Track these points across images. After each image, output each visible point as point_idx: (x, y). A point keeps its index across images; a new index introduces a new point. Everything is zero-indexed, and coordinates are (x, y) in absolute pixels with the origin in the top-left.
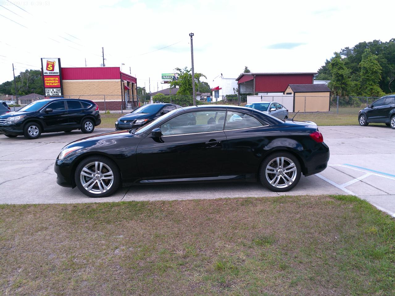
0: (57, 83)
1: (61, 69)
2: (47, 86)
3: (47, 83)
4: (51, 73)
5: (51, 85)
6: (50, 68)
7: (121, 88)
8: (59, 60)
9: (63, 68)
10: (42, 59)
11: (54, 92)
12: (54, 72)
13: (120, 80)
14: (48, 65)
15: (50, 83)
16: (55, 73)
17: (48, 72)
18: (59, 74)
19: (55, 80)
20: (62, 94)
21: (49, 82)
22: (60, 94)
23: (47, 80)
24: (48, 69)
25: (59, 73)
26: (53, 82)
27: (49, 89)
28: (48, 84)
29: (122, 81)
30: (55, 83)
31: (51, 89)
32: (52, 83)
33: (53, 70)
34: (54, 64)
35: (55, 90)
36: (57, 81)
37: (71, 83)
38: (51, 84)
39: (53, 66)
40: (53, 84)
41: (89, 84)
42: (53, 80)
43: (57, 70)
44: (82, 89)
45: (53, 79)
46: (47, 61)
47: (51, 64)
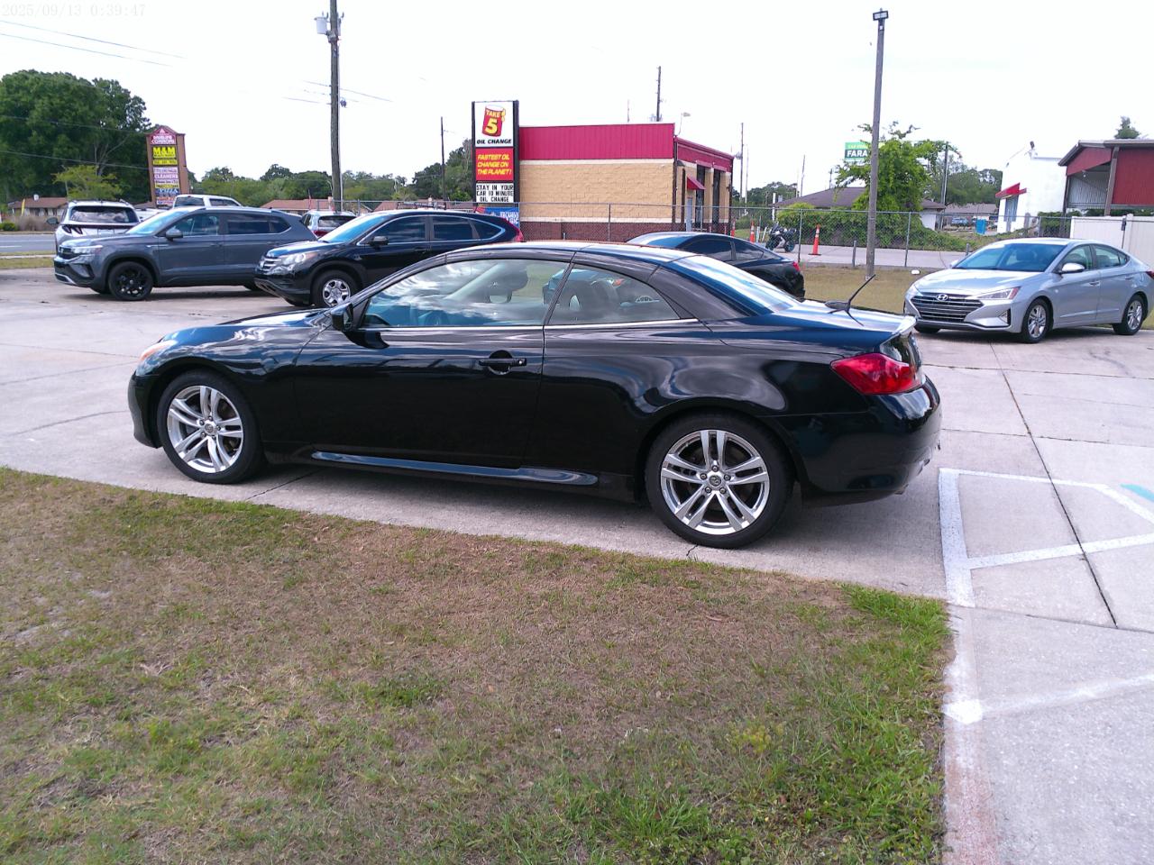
0: (505, 168)
1: (519, 132)
2: (482, 175)
3: (483, 168)
4: (493, 141)
5: (490, 174)
6: (491, 128)
7: (671, 185)
8: (516, 105)
9: (523, 128)
10: (473, 104)
11: (497, 193)
12: (499, 138)
13: (672, 161)
14: (487, 119)
15: (490, 168)
16: (502, 142)
17: (487, 138)
18: (511, 144)
19: (500, 160)
20: (517, 198)
21: (484, 165)
22: (511, 199)
23: (483, 161)
24: (487, 130)
25: (512, 141)
26: (497, 165)
27: (485, 185)
28: (484, 172)
29: (677, 164)
30: (501, 169)
31: (491, 185)
32: (494, 169)
33: (498, 133)
34: (501, 116)
35: (499, 186)
36: (506, 164)
37: (541, 168)
38: (491, 172)
39: (499, 124)
40: (497, 172)
41: (586, 171)
42: (497, 161)
43: (508, 133)
44: (568, 186)
45: (495, 157)
46: (486, 109)
47: (494, 118)
